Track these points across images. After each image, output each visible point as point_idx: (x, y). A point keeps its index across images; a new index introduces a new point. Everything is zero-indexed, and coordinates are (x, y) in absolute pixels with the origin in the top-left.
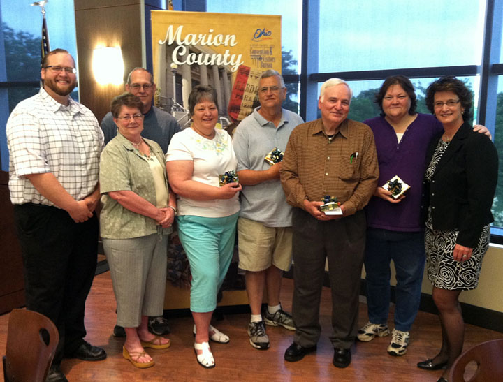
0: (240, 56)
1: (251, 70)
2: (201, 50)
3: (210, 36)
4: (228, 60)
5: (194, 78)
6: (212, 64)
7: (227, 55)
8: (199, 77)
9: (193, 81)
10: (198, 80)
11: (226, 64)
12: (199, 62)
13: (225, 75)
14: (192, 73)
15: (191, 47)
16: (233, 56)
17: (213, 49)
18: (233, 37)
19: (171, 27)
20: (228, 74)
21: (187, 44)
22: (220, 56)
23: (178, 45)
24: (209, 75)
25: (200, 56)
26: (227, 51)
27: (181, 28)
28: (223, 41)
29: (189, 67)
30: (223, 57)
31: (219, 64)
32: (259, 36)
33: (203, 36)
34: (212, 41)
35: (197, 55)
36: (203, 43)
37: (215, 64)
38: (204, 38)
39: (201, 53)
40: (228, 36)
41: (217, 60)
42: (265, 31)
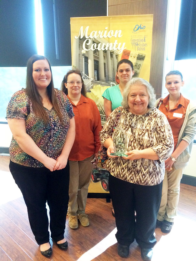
0: (124, 44)
1: (131, 53)
3: (106, 32)
7: (116, 43)
9: (95, 61)
10: (98, 60)
11: (115, 49)
12: (99, 49)
14: (94, 56)
15: (94, 39)
16: (120, 44)
18: (120, 31)
27: (88, 27)
28: (114, 34)
29: (92, 52)
30: (113, 45)
32: (138, 29)
35: (97, 44)
36: (101, 37)
37: (108, 50)
38: (102, 33)
39: (100, 43)
40: (117, 31)
42: (141, 26)
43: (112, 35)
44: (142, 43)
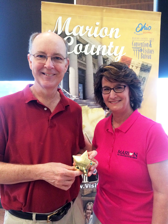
0: (123, 48)
1: (132, 61)
2: (88, 41)
3: (97, 28)
4: (112, 51)
5: (80, 67)
6: (98, 54)
7: (110, 47)
8: (85, 66)
9: (79, 69)
10: (84, 68)
11: (110, 54)
12: (86, 52)
14: (78, 62)
15: (78, 38)
16: (117, 48)
17: (101, 41)
18: (118, 30)
19: (60, 18)
21: (75, 34)
22: (104, 47)
23: (66, 36)
24: (94, 64)
25: (87, 46)
26: (112, 43)
27: (69, 19)
28: (109, 33)
29: (76, 57)
30: (108, 48)
31: (103, 54)
32: (141, 30)
33: (90, 28)
34: (98, 33)
35: (84, 45)
36: (90, 35)
37: (100, 54)
38: (90, 30)
39: (87, 43)
40: (112, 29)
41: (102, 51)
42: (146, 26)
43: (106, 35)
44: (147, 48)
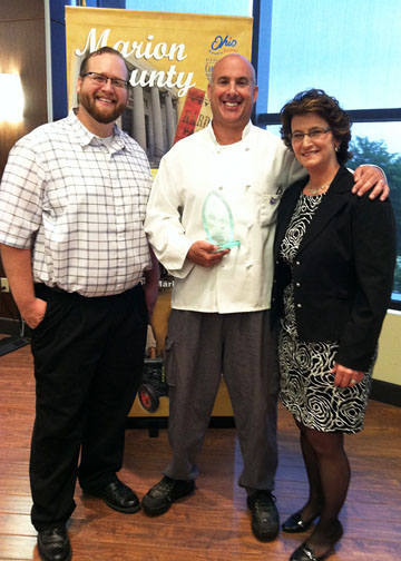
0: (191, 75)
1: (204, 95)
2: (135, 65)
3: (149, 45)
4: (174, 80)
6: (151, 85)
7: (171, 73)
8: (132, 103)
10: (130, 107)
11: (170, 85)
13: (169, 101)
16: (181, 75)
17: (153, 64)
18: (182, 47)
19: (93, 31)
20: (173, 100)
22: (162, 74)
24: (145, 101)
26: (173, 68)
27: (107, 31)
28: (168, 52)
30: (166, 76)
31: (160, 85)
32: (220, 46)
33: (139, 44)
34: (152, 51)
36: (138, 56)
37: (155, 85)
38: (139, 47)
39: (135, 68)
40: (174, 46)
41: (159, 80)
42: (228, 39)
43: (164, 54)
